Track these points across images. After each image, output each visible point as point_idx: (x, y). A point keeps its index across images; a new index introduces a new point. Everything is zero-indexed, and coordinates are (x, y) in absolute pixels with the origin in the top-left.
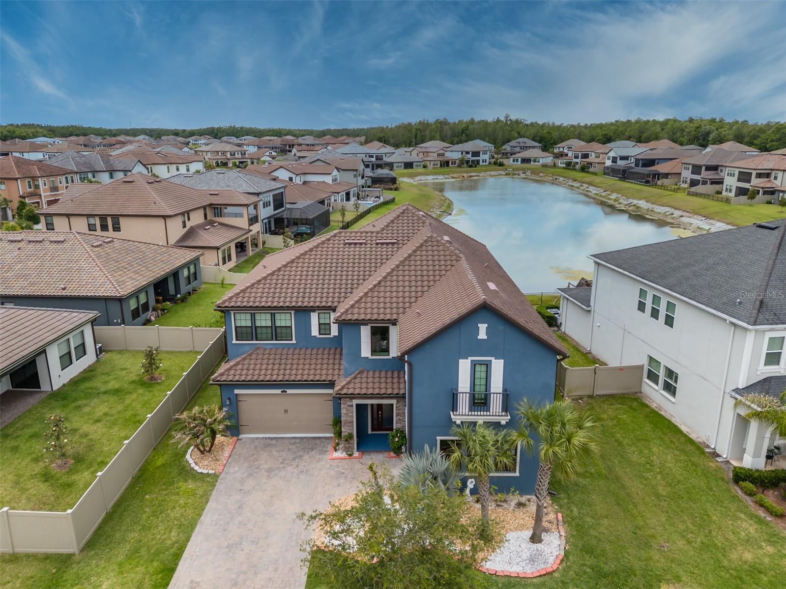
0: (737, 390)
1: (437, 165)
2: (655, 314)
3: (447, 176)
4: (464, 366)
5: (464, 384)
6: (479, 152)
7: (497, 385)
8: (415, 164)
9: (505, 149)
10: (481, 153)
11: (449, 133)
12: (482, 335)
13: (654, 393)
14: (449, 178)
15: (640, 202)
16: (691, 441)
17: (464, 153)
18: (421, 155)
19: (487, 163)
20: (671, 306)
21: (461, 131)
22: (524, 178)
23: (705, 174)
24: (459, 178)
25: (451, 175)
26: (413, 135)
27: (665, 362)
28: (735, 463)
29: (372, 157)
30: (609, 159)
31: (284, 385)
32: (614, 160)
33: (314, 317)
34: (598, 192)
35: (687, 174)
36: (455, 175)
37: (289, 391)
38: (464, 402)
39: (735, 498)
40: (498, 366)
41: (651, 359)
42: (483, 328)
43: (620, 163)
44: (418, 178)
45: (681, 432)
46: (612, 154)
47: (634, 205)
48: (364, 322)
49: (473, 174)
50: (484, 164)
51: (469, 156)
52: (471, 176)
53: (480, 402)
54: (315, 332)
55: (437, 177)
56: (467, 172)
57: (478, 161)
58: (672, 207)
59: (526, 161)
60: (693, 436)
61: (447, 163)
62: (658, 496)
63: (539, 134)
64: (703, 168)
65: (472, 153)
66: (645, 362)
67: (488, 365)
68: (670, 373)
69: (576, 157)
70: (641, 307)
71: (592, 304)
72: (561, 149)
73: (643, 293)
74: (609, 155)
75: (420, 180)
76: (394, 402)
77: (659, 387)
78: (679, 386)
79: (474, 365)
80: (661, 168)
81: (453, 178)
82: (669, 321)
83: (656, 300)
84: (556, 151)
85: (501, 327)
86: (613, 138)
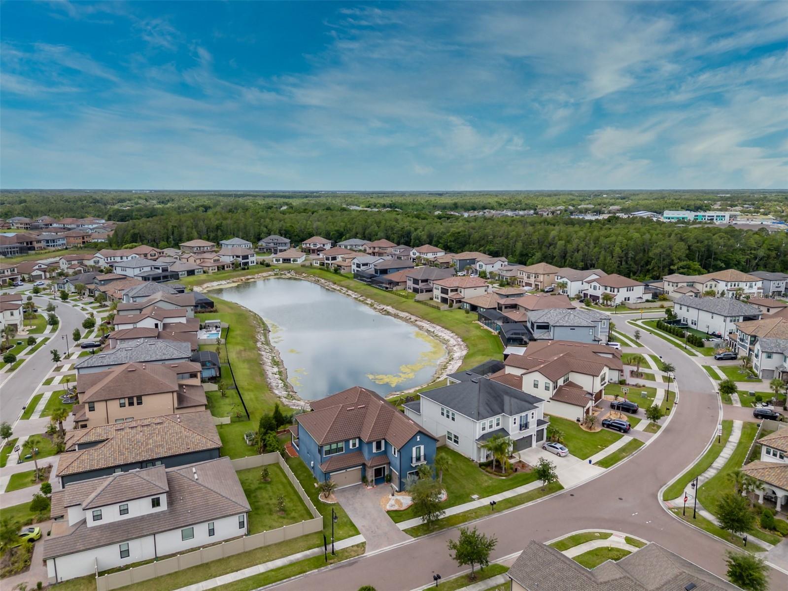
0: (476, 440)
1: (215, 269)
2: (448, 416)
3: (228, 281)
4: (414, 449)
5: (414, 455)
6: (248, 256)
7: (422, 453)
8: (196, 271)
9: (261, 246)
10: (249, 256)
11: (204, 229)
12: (418, 440)
13: (451, 444)
14: (231, 283)
15: (388, 307)
16: (466, 458)
17: (235, 257)
18: (198, 262)
19: (255, 264)
20: (453, 414)
21: (215, 227)
22: (290, 278)
23: (421, 285)
24: (239, 281)
25: (232, 280)
26: (170, 232)
27: (453, 433)
28: (479, 462)
29: (159, 268)
30: (354, 264)
31: (346, 469)
32: (358, 266)
33: (351, 442)
34: (356, 297)
35: (410, 283)
36: (235, 279)
37: (348, 470)
38: (414, 460)
39: (481, 471)
40: (422, 447)
41: (448, 432)
42: (418, 437)
43: (363, 268)
44: (205, 285)
45: (462, 456)
46: (356, 261)
47: (385, 310)
48: (374, 441)
49: (249, 277)
50: (253, 264)
51: (240, 259)
52: (248, 279)
53: (418, 459)
54: (351, 447)
55: (221, 282)
56: (244, 276)
57: (248, 263)
58: (409, 313)
59: (287, 260)
60: (466, 456)
61: (223, 267)
62: (462, 475)
63: (284, 228)
64: (420, 281)
65: (242, 256)
66: (446, 433)
67: (420, 448)
68: (455, 436)
69: (328, 259)
70: (443, 414)
71: (421, 411)
72: (308, 245)
73: (442, 409)
74: (354, 261)
75: (208, 287)
76: (385, 466)
77: (453, 442)
78: (459, 441)
79: (416, 448)
80: (393, 277)
81: (234, 282)
82: (453, 419)
83: (448, 412)
84: (304, 246)
85: (423, 436)
86: (344, 233)
